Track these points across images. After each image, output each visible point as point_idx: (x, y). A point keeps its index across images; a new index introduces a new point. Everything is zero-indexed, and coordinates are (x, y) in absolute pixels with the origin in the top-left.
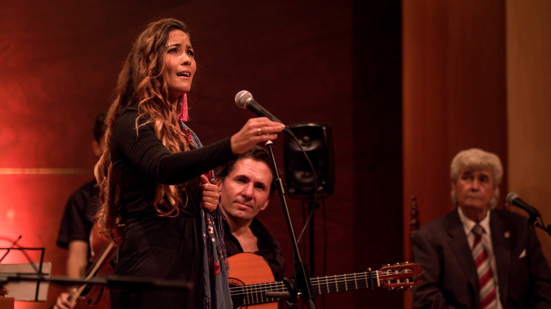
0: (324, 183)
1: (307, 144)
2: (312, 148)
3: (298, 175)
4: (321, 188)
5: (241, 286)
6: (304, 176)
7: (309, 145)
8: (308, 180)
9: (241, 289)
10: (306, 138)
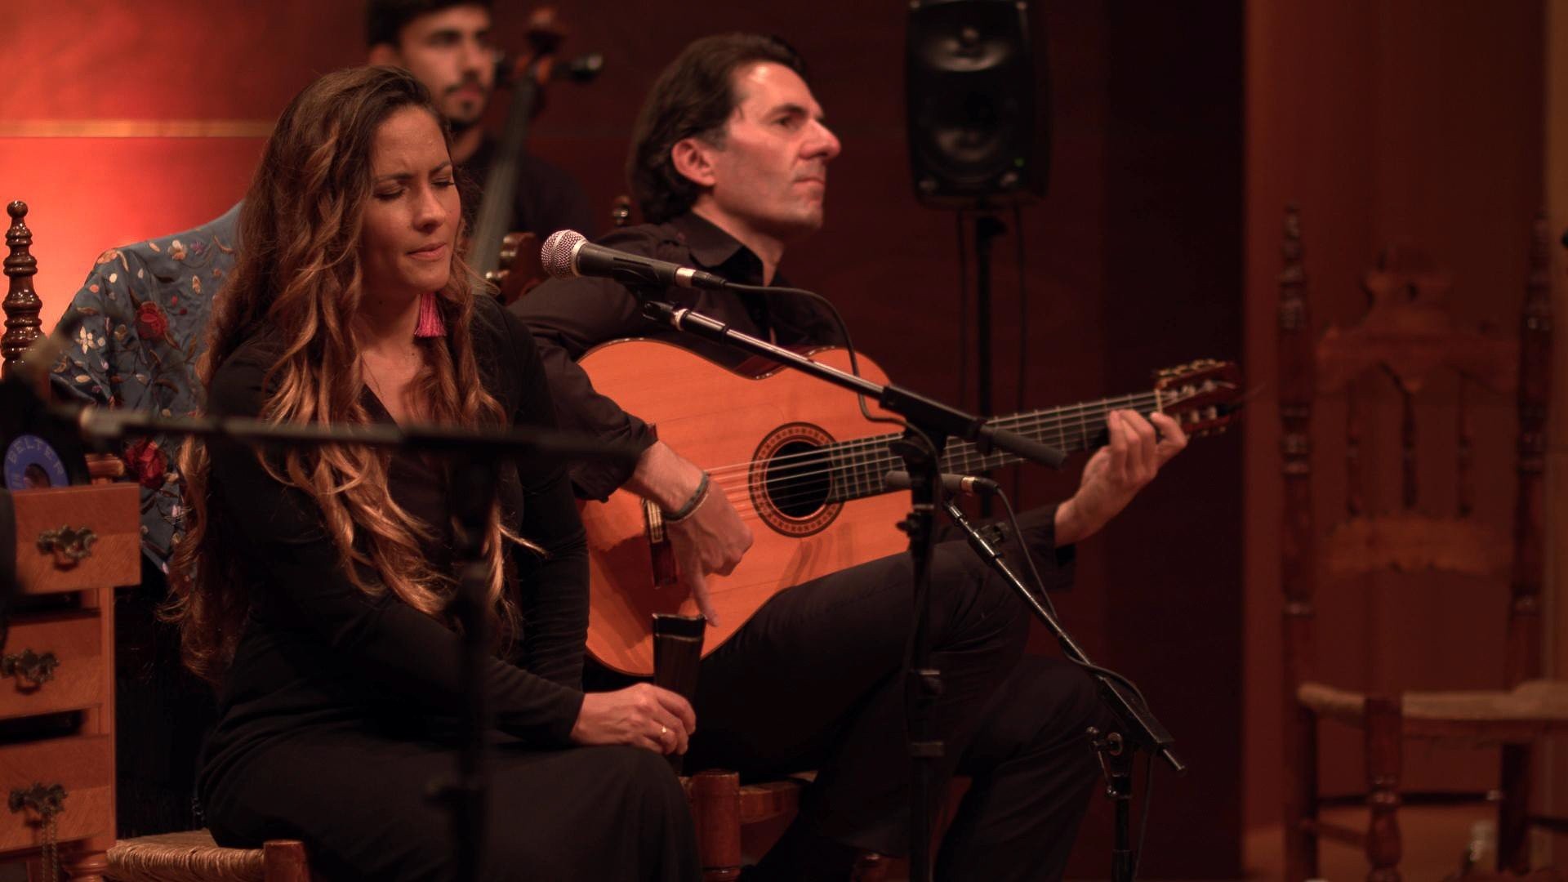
0: (1019, 163)
1: (970, 50)
2: (987, 63)
3: (947, 139)
4: (1010, 178)
5: (827, 447)
6: (963, 144)
7: (978, 55)
8: (973, 156)
9: (827, 455)
10: (970, 33)
